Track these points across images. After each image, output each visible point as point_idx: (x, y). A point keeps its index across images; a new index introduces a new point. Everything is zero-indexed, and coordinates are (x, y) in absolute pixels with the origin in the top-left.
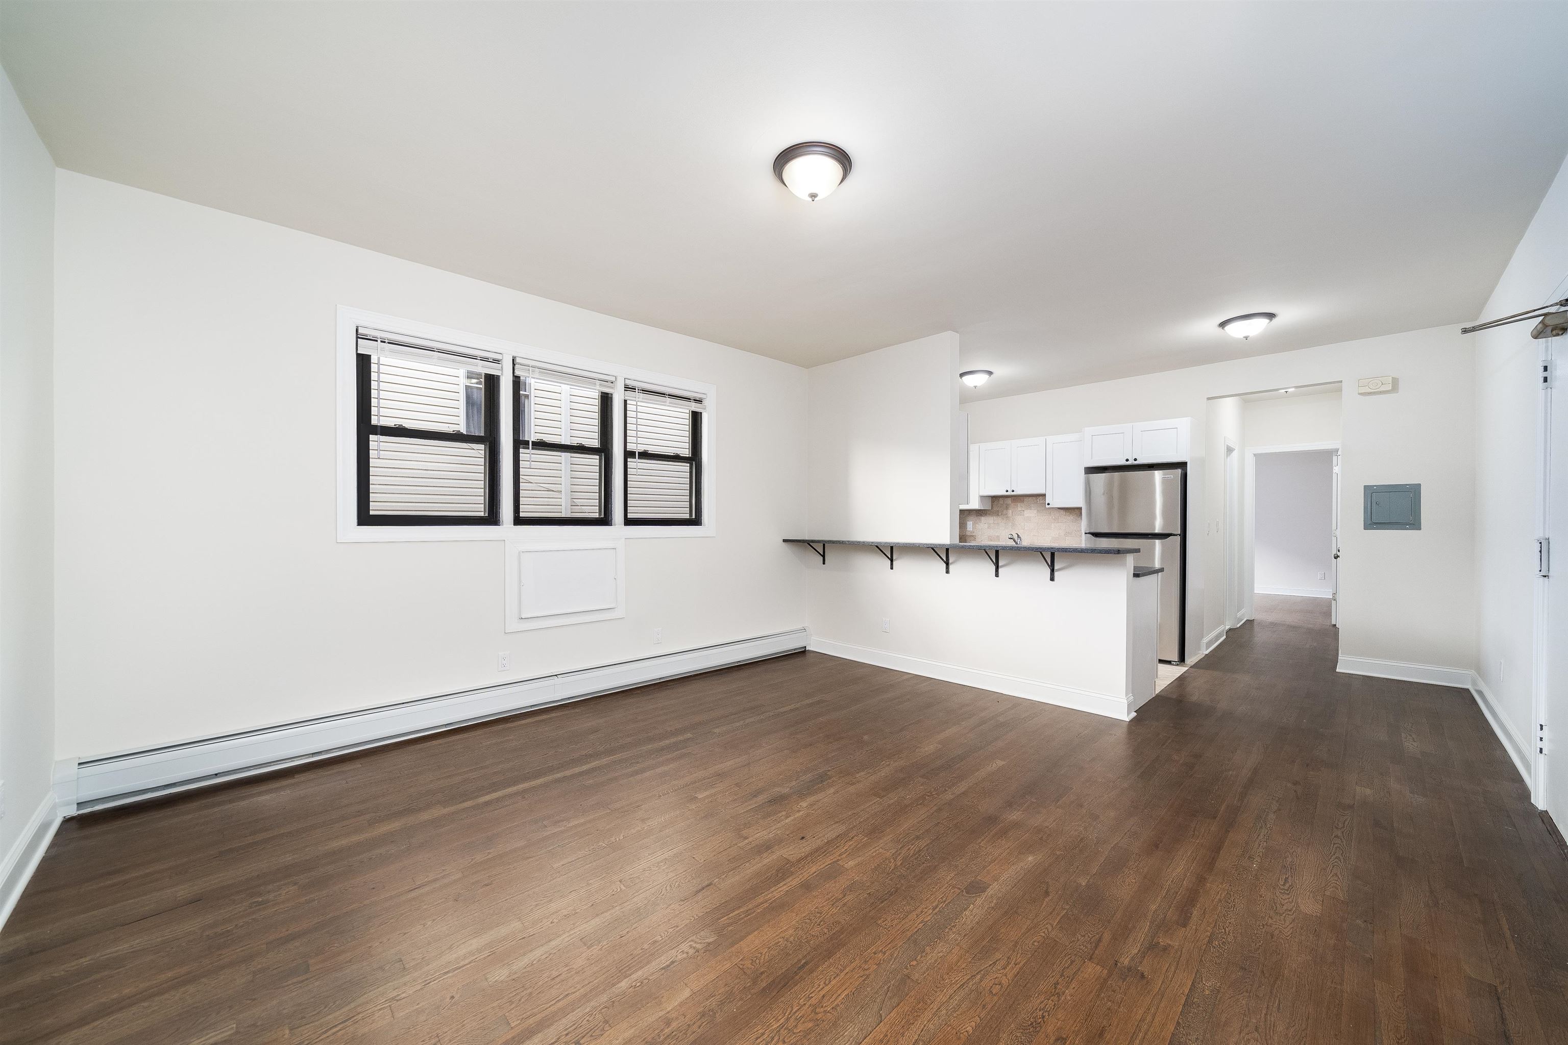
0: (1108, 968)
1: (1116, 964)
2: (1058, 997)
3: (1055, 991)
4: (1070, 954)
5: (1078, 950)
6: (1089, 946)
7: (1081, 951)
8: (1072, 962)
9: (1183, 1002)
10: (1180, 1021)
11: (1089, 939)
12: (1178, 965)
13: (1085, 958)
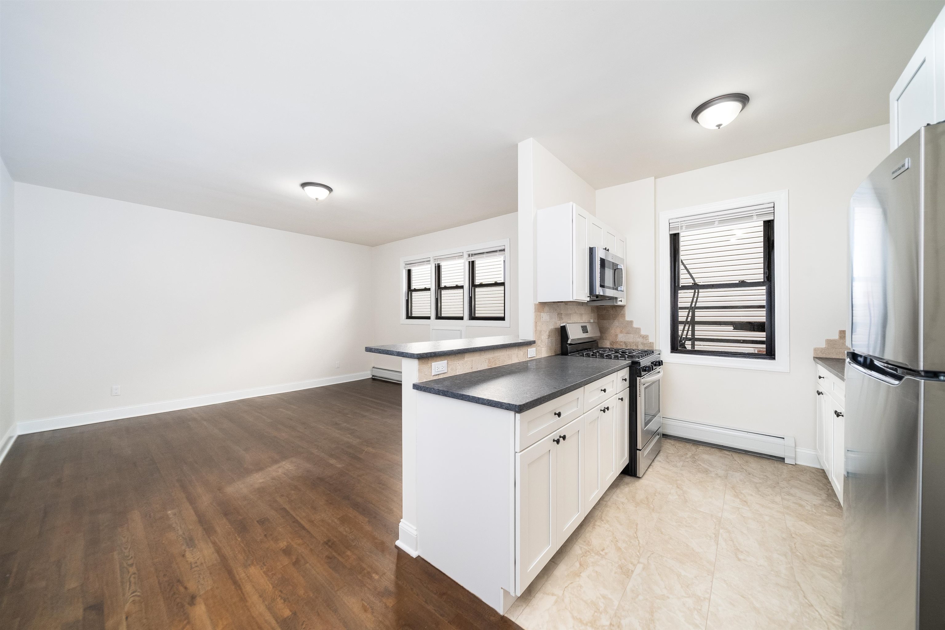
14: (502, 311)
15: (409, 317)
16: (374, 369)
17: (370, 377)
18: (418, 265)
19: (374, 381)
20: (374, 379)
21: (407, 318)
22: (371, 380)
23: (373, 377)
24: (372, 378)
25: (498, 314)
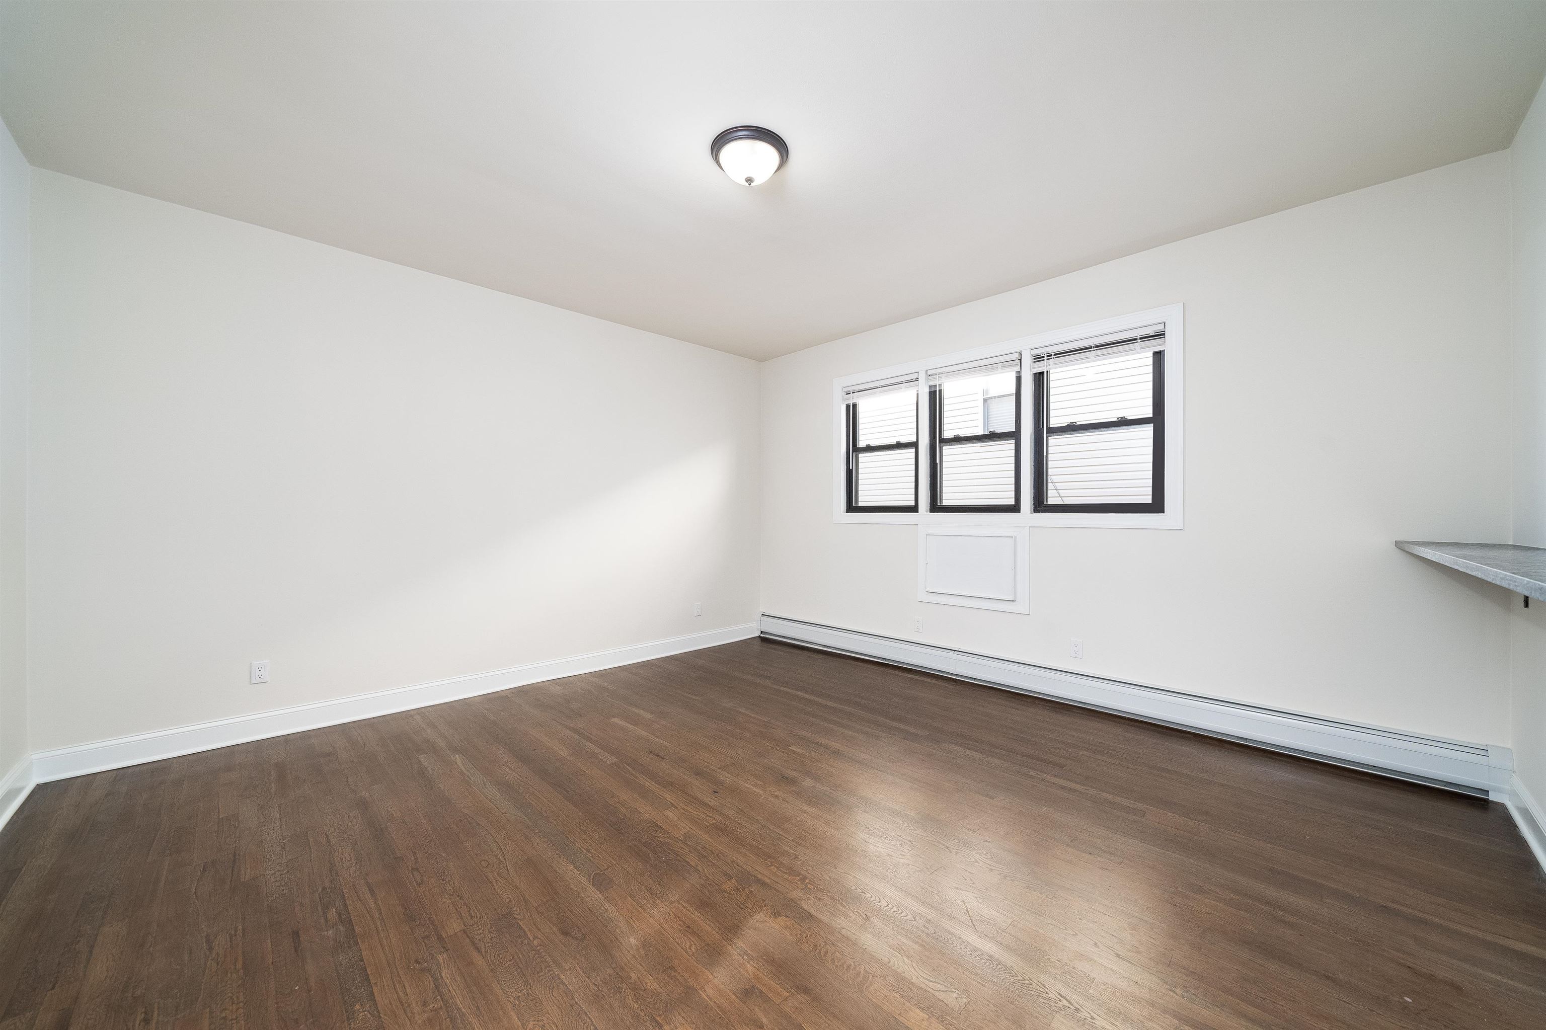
0: (446, 940)
1: (444, 948)
2: (450, 895)
3: (456, 895)
4: (480, 919)
5: (480, 927)
6: (479, 937)
7: (477, 928)
8: (472, 917)
9: (371, 978)
10: (362, 963)
11: (485, 941)
12: (401, 1003)
13: (468, 927)
14: (1148, 488)
15: (852, 507)
16: (764, 618)
17: (757, 634)
18: (881, 392)
19: (765, 645)
20: (765, 640)
21: (848, 511)
22: (759, 642)
23: (762, 635)
24: (760, 637)
25: (1138, 497)
